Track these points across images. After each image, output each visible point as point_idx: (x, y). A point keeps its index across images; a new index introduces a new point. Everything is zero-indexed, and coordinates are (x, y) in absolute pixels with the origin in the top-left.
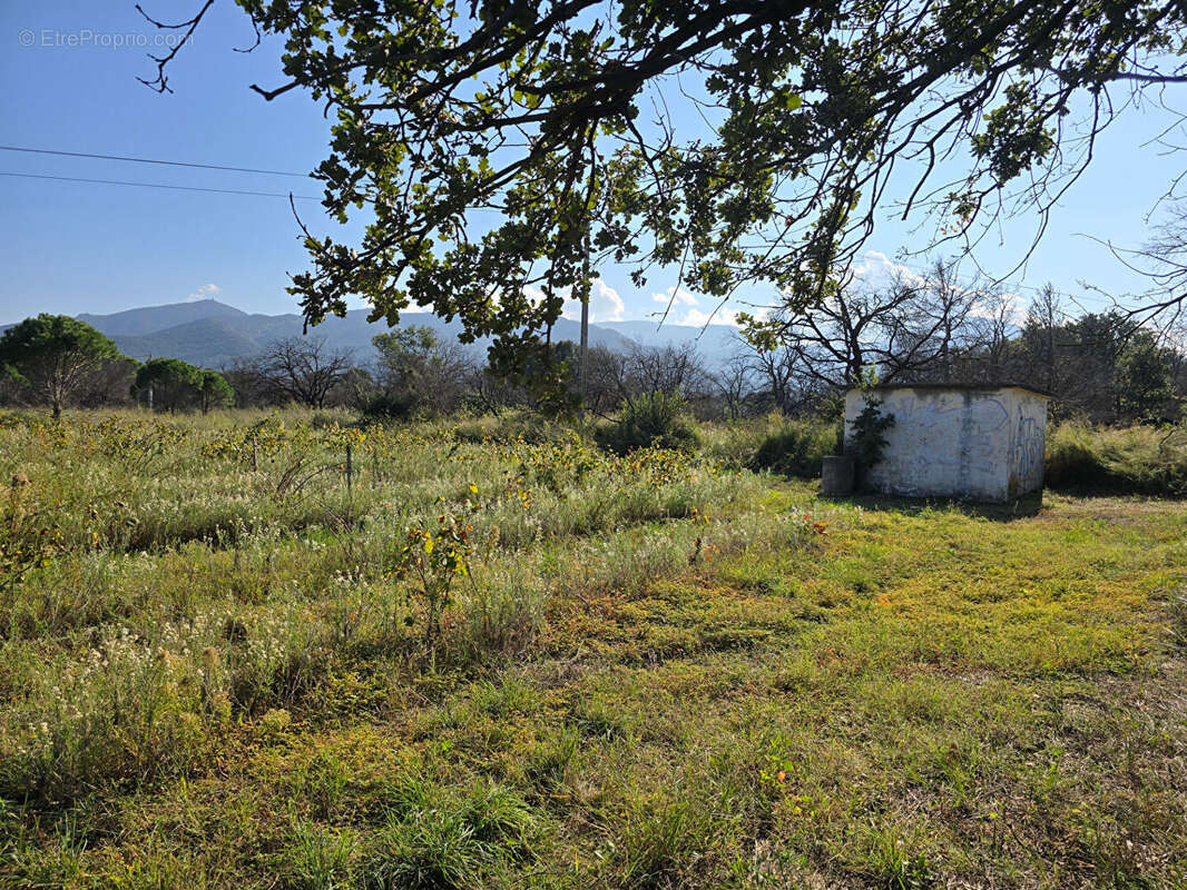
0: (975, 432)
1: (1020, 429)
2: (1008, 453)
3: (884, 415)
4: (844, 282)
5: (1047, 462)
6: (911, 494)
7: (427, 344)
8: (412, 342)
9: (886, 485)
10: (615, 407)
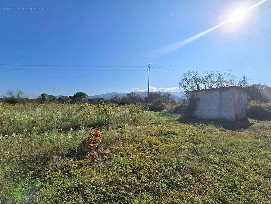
0: (223, 101)
1: (238, 100)
2: (235, 107)
3: (196, 98)
4: (195, 75)
5: (248, 110)
6: (205, 119)
7: (134, 95)
8: (132, 95)
9: (198, 116)
10: (152, 102)
